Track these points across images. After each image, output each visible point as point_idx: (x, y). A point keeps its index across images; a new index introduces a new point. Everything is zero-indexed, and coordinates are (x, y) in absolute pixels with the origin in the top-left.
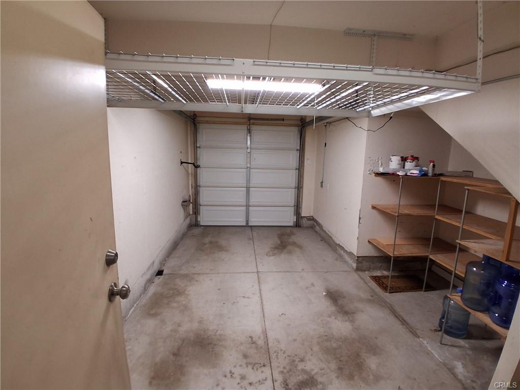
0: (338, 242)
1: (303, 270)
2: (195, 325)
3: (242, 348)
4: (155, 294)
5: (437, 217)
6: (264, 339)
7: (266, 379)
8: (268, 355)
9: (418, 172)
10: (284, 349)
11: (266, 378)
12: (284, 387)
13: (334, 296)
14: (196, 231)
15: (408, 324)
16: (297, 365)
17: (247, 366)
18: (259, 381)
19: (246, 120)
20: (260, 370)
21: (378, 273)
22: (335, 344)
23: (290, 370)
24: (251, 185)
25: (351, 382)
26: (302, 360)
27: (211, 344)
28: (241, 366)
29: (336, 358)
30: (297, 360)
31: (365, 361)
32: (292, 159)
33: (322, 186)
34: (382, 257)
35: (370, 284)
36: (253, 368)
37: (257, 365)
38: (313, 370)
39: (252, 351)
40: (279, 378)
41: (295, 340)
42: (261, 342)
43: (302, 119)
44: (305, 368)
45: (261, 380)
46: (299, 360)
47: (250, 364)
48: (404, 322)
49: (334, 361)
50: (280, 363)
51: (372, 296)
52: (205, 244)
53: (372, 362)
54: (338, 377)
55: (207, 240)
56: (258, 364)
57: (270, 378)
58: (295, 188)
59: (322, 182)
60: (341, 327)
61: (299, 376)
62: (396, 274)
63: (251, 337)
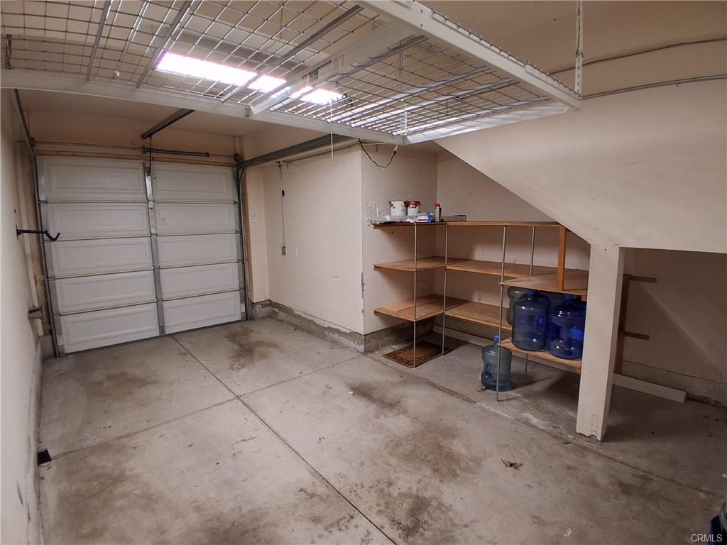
0: (326, 325)
1: (301, 373)
2: (194, 518)
3: (300, 511)
4: (62, 499)
5: (448, 267)
6: (323, 483)
7: (369, 533)
8: (345, 500)
9: (427, 218)
10: (358, 482)
11: (368, 531)
12: (398, 529)
13: (362, 391)
14: (64, 365)
15: (456, 393)
16: (389, 492)
17: (331, 531)
18: (363, 541)
19: (139, 153)
20: (351, 526)
21: (389, 350)
22: (409, 446)
23: (387, 503)
24: (162, 265)
25: (459, 479)
26: (390, 484)
27: (246, 531)
28: (320, 536)
29: (422, 461)
30: (384, 486)
31: (451, 449)
32: (228, 218)
33: (284, 253)
34: (388, 328)
35: (389, 365)
36: (340, 529)
37: (342, 522)
38: (410, 488)
39: (319, 509)
40: (381, 520)
41: (362, 464)
42: (321, 489)
43: (236, 155)
44: (401, 491)
45: (364, 538)
46: (386, 485)
47: (332, 525)
48: (451, 393)
49: (423, 465)
50: (368, 502)
51: (402, 377)
52: (101, 383)
53: (458, 447)
54: (441, 481)
55: (99, 375)
56: (342, 520)
57: (372, 528)
58: (238, 261)
59: (284, 247)
60: (398, 424)
61: (402, 504)
62: (406, 346)
63: (302, 490)
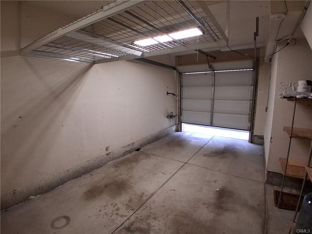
1: (219, 170)
2: (126, 177)
3: (133, 196)
6: (148, 198)
10: (152, 207)
12: (129, 225)
16: (149, 219)
17: (125, 206)
20: (128, 210)
26: (155, 219)
27: (123, 188)
28: (123, 204)
29: (177, 229)
33: (266, 111)
37: (130, 208)
38: (154, 226)
39: (136, 200)
40: (133, 219)
41: (164, 206)
42: (144, 198)
43: (257, 57)
45: (123, 215)
46: (153, 217)
47: (128, 205)
50: (142, 213)
51: (258, 205)
57: (128, 217)
59: (267, 108)
61: (143, 225)
63: (143, 193)
